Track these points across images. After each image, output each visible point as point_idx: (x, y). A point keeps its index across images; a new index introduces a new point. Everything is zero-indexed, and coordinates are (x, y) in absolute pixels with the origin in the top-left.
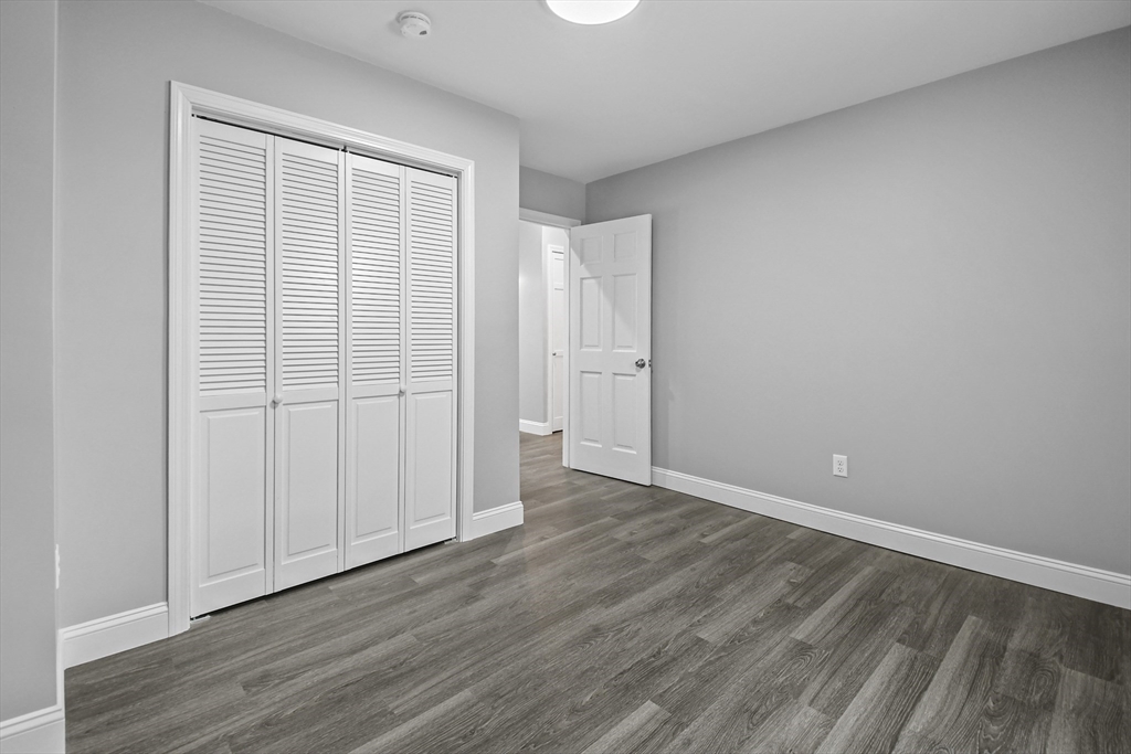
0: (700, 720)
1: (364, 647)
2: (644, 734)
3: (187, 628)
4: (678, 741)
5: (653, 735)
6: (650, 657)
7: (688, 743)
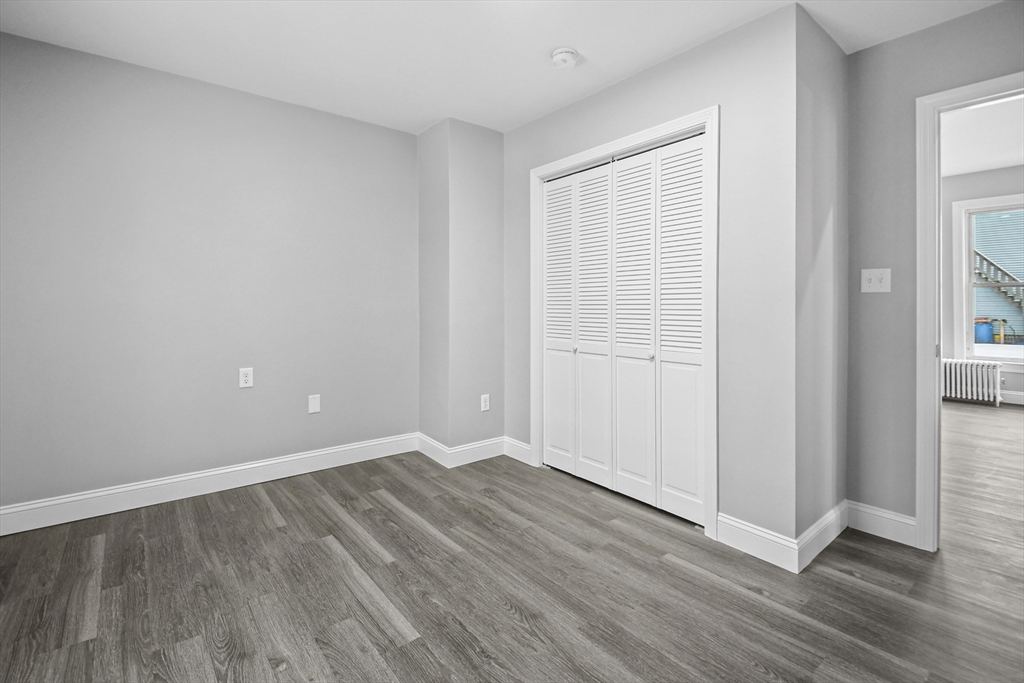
0: (384, 665)
1: (514, 510)
2: (385, 626)
3: (537, 466)
4: (368, 644)
5: (383, 632)
6: (481, 647)
7: (363, 650)
